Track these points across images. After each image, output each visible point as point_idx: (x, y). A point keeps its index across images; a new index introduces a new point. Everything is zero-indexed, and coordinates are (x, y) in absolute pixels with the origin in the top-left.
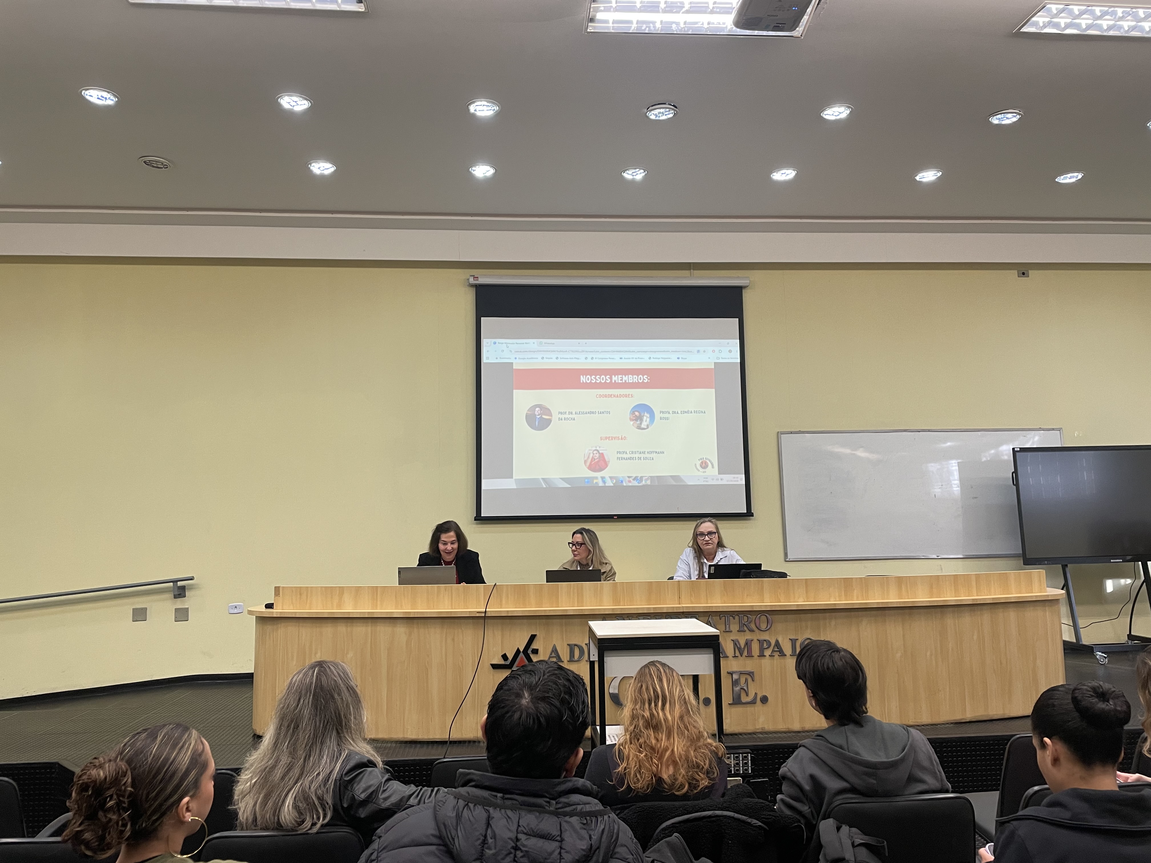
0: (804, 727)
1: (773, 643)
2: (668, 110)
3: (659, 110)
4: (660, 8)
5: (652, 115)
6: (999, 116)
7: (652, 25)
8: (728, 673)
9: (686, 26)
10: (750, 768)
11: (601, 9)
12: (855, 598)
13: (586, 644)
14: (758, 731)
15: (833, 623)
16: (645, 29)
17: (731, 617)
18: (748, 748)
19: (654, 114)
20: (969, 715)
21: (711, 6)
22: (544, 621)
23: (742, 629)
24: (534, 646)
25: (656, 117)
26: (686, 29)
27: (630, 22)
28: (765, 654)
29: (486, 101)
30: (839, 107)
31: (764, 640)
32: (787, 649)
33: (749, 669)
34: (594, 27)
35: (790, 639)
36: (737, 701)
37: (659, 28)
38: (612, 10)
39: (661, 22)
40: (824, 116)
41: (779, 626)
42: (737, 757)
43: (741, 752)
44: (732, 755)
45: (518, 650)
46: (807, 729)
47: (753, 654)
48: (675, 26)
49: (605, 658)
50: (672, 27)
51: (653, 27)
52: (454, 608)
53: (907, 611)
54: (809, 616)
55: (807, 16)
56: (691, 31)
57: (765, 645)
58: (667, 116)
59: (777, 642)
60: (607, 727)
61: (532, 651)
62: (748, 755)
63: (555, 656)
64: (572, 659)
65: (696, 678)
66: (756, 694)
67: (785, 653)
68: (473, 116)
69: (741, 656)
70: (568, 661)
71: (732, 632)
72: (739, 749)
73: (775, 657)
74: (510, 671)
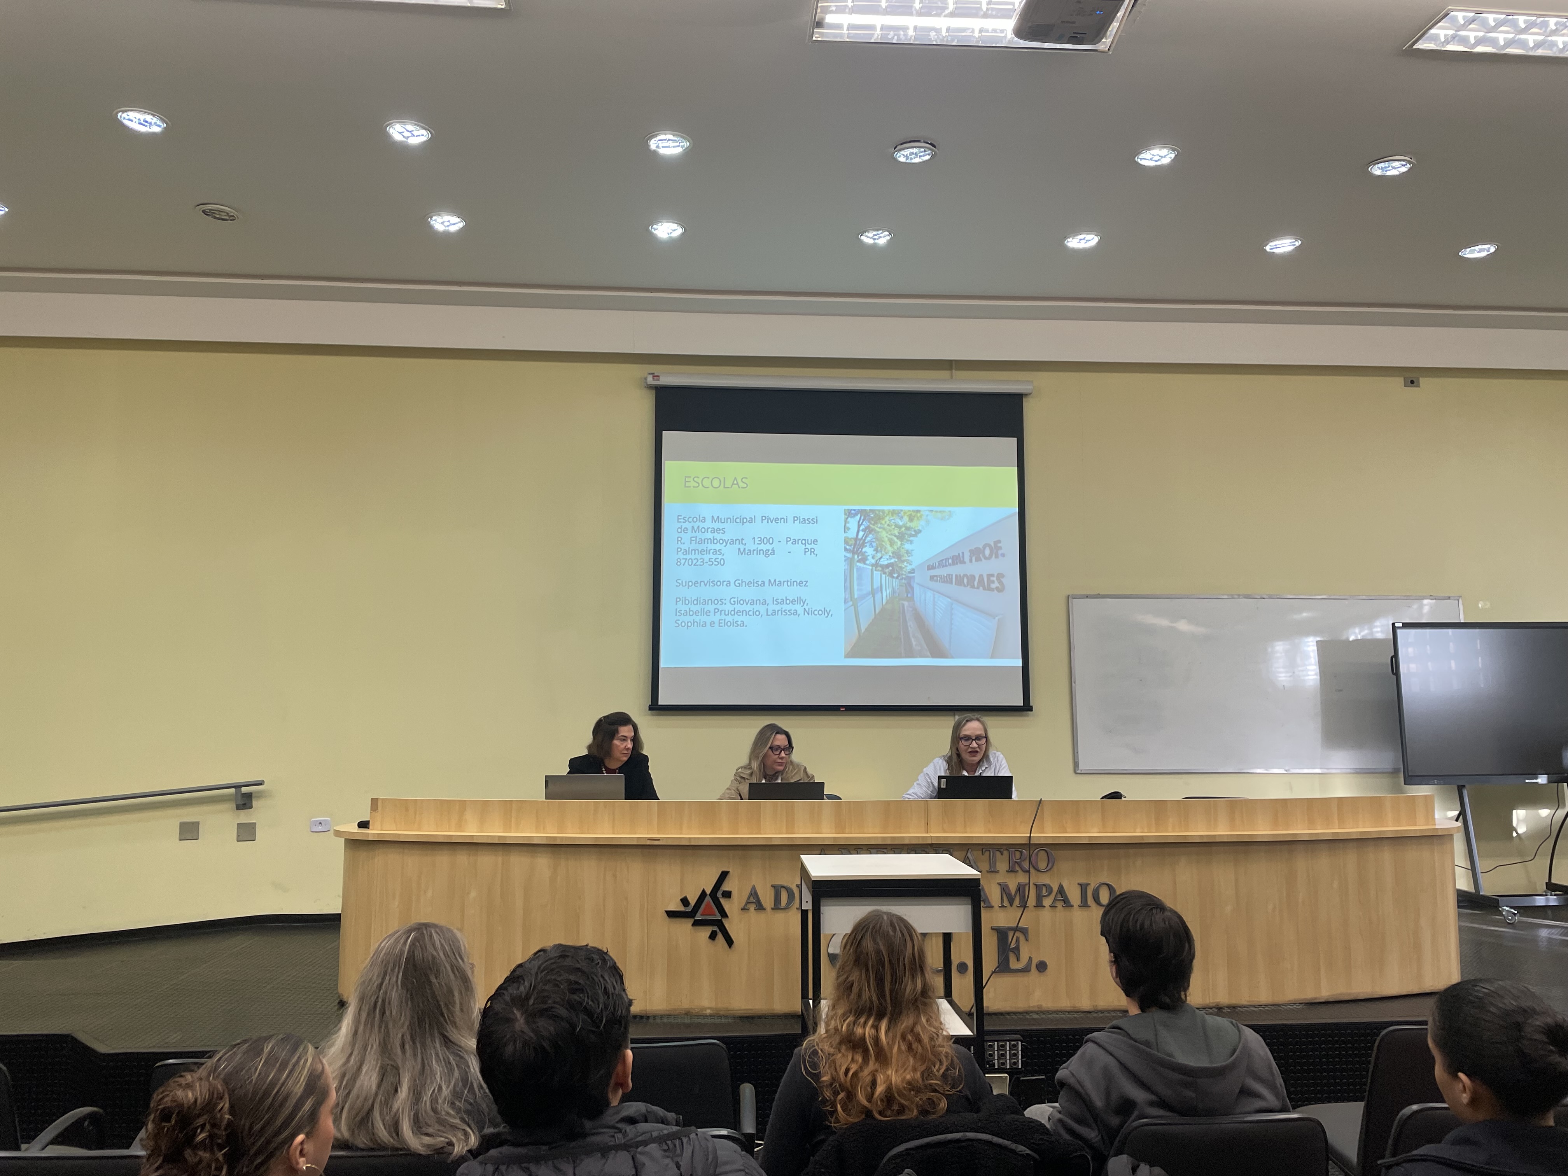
0: (1097, 1006)
1: (1055, 889)
2: (923, 150)
3: (911, 150)
4: (913, 9)
5: (902, 157)
6: (1382, 165)
7: (902, 33)
8: (993, 929)
9: (950, 34)
10: (1020, 1061)
11: (831, 9)
12: (1170, 829)
13: (797, 886)
14: (1032, 1009)
15: (1139, 863)
16: (893, 38)
17: (998, 853)
18: (1017, 1034)
19: (903, 155)
20: (1325, 992)
21: (984, 7)
22: (739, 852)
23: (1013, 869)
24: (726, 887)
25: (907, 160)
26: (949, 39)
27: (872, 28)
28: (1044, 904)
29: (673, 135)
30: (1160, 150)
31: (1044, 885)
32: (1074, 896)
33: (1021, 923)
34: (822, 34)
35: (1078, 884)
36: (1003, 967)
37: (912, 36)
38: (847, 10)
39: (915, 28)
40: (1139, 161)
41: (1064, 865)
42: (1002, 1046)
43: (1008, 1038)
44: (996, 1043)
45: (704, 891)
46: (1099, 1008)
47: (1028, 903)
48: (934, 34)
49: (821, 908)
50: (930, 36)
51: (904, 35)
52: (616, 832)
53: (1241, 848)
54: (1106, 852)
55: (1117, 22)
56: (956, 41)
57: (1044, 892)
58: (922, 158)
59: (1061, 887)
61: (722, 894)
62: (1018, 1044)
63: (754, 901)
64: (777, 907)
65: (947, 938)
66: (1030, 958)
67: (1072, 903)
68: (654, 151)
69: (1011, 906)
70: (772, 909)
71: (998, 872)
72: (1006, 1034)
73: (1058, 909)
74: (692, 921)
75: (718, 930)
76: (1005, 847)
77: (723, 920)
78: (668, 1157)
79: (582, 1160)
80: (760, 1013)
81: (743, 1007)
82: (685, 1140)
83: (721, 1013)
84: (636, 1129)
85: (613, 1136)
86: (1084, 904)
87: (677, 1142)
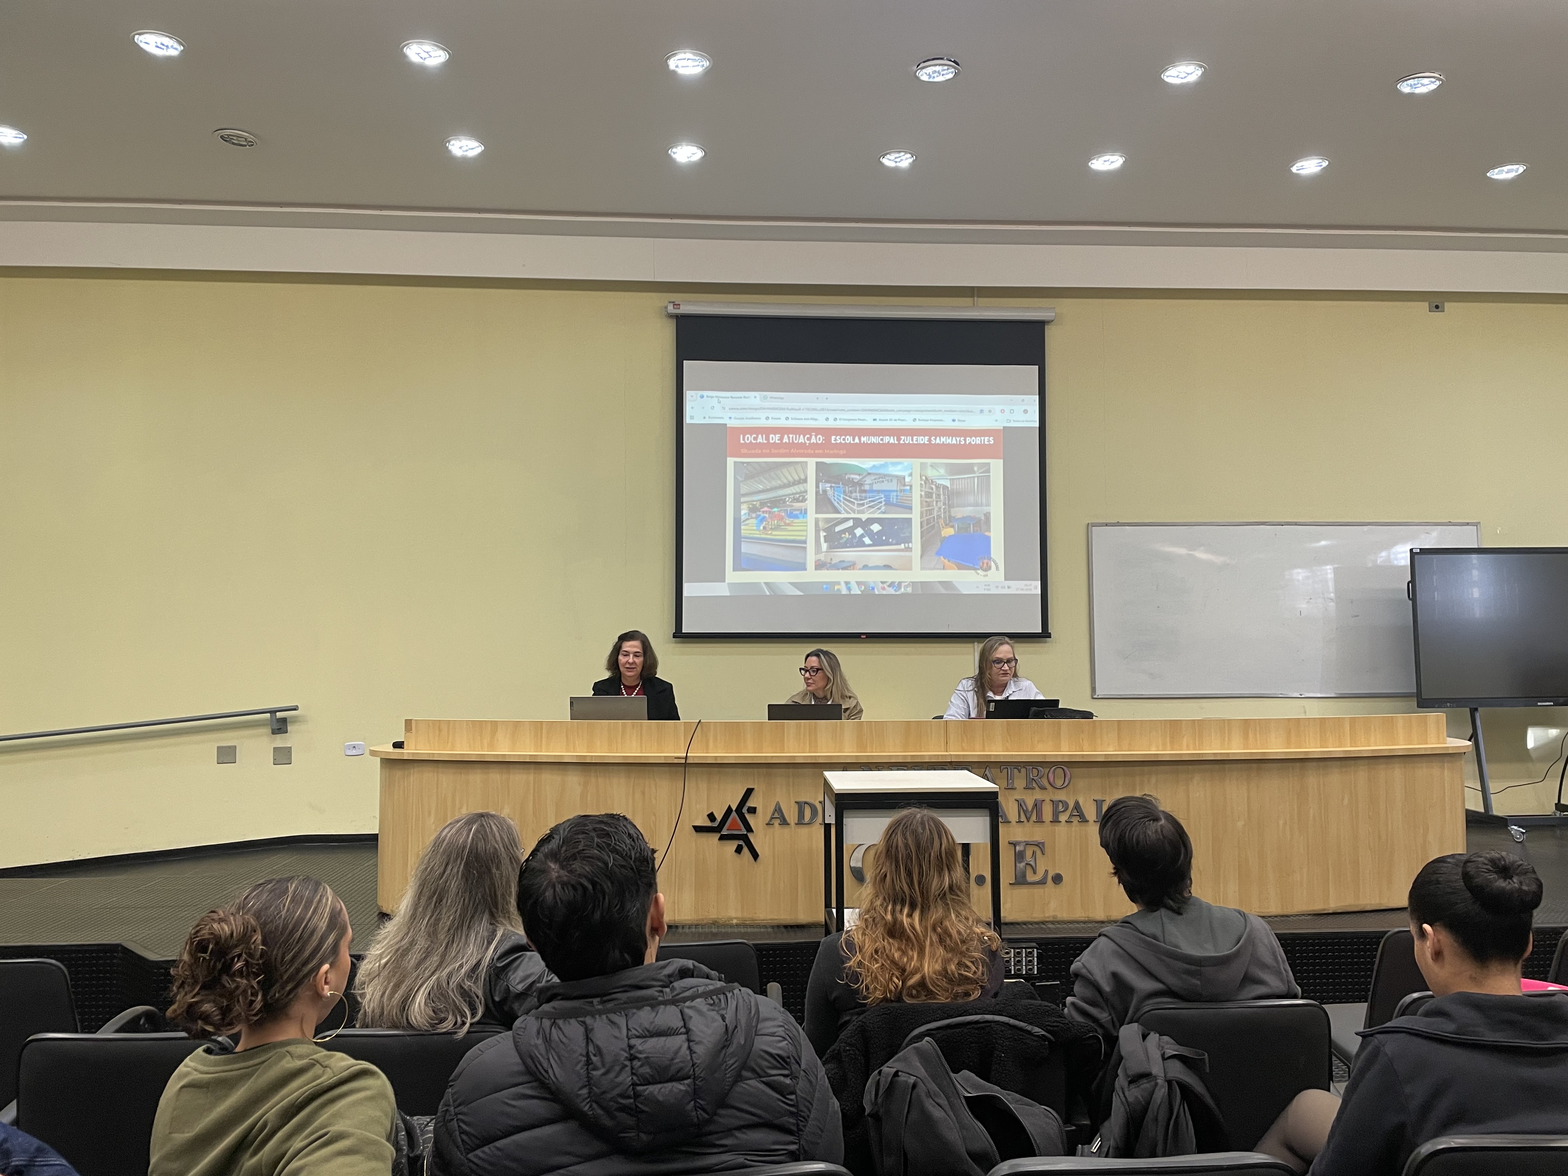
1: (1071, 805)
2: (946, 68)
3: (934, 68)
5: (924, 75)
6: (1411, 82)
8: (1010, 843)
10: (1036, 967)
12: (1184, 747)
13: (820, 802)
14: (1047, 920)
15: (1153, 780)
17: (1016, 770)
18: (1034, 942)
19: (926, 73)
20: (1333, 904)
22: (764, 770)
23: (1031, 786)
24: (750, 803)
25: (929, 78)
28: (1060, 820)
29: (694, 54)
30: (1187, 66)
31: (1060, 801)
32: (1091, 813)
33: (1037, 838)
35: (1093, 799)
36: (1020, 881)
40: (1165, 78)
41: (1080, 783)
42: (1019, 953)
43: (1024, 946)
44: (1012, 950)
45: (729, 807)
47: (1044, 819)
49: (844, 820)
52: (644, 751)
53: (1254, 765)
54: (1121, 769)
57: (1061, 808)
58: (945, 76)
59: (1077, 803)
60: (845, 910)
61: (748, 810)
62: (1033, 951)
63: (779, 816)
64: (800, 822)
66: (1046, 871)
67: (1088, 818)
68: (674, 72)
69: (1028, 821)
70: (796, 824)
71: (1016, 788)
72: (1022, 942)
73: (1071, 823)
74: (719, 835)
75: (744, 844)
76: (1023, 765)
77: (748, 834)
78: (714, 1010)
79: (634, 1014)
80: (784, 922)
81: (769, 917)
82: (729, 994)
83: (747, 922)
84: (684, 984)
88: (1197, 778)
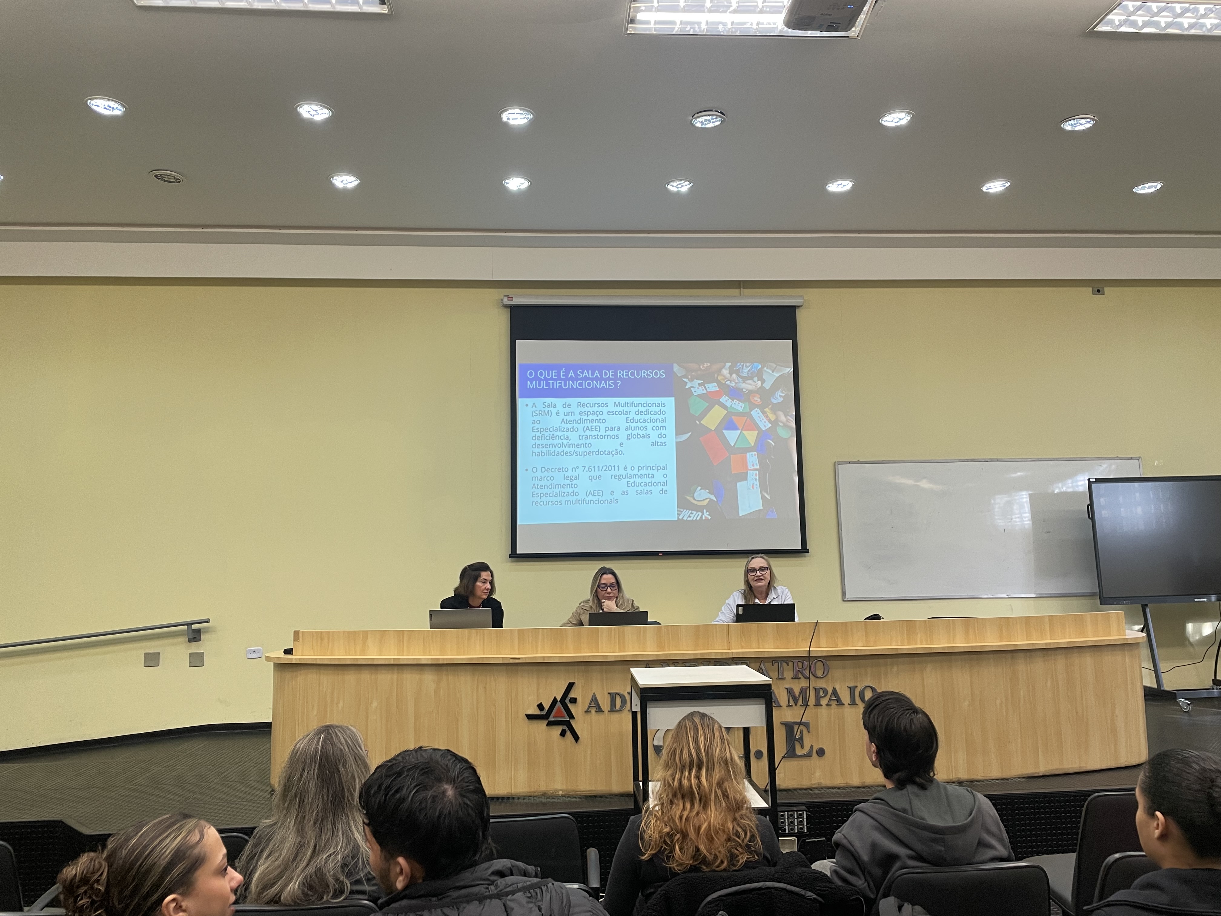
0: (864, 782)
1: (830, 691)
2: (715, 117)
3: (705, 118)
4: (705, 8)
6: (1072, 122)
7: (696, 26)
8: (782, 723)
9: (734, 26)
10: (805, 827)
11: (642, 9)
12: (919, 642)
13: (628, 693)
14: (814, 786)
15: (895, 669)
16: (689, 31)
17: (784, 664)
18: (803, 805)
19: (699, 122)
20: (1044, 768)
21: (760, 5)
22: (583, 667)
23: (797, 676)
24: (572, 695)
25: (702, 125)
26: (734, 30)
27: (673, 23)
28: (821, 703)
29: (521, 109)
30: (899, 113)
31: (821, 688)
32: (845, 697)
33: (803, 719)
34: (634, 29)
35: (848, 687)
36: (791, 754)
37: (704, 28)
38: (654, 10)
39: (707, 22)
40: (883, 123)
41: (836, 672)
42: (791, 815)
43: (796, 809)
44: (786, 813)
45: (555, 698)
46: (866, 784)
47: (809, 703)
48: (722, 27)
49: (648, 709)
50: (718, 28)
51: (698, 28)
52: (486, 654)
53: (975, 656)
54: (869, 661)
55: (865, 13)
56: (739, 32)
58: (714, 123)
59: (834, 690)
60: (650, 783)
61: (570, 700)
62: (803, 813)
63: (595, 705)
64: (612, 710)
65: (746, 731)
66: (812, 746)
67: (844, 702)
68: (506, 124)
69: (796, 705)
70: (609, 711)
71: (785, 679)
72: (794, 806)
73: (832, 706)
74: (546, 722)
75: (567, 729)
76: (790, 659)
77: (571, 721)
78: (532, 902)
79: (464, 908)
80: (600, 793)
81: (588, 789)
82: (544, 889)
83: (571, 793)
84: (505, 881)
85: (488, 888)
86: (853, 703)
87: (538, 890)
88: (929, 668)
